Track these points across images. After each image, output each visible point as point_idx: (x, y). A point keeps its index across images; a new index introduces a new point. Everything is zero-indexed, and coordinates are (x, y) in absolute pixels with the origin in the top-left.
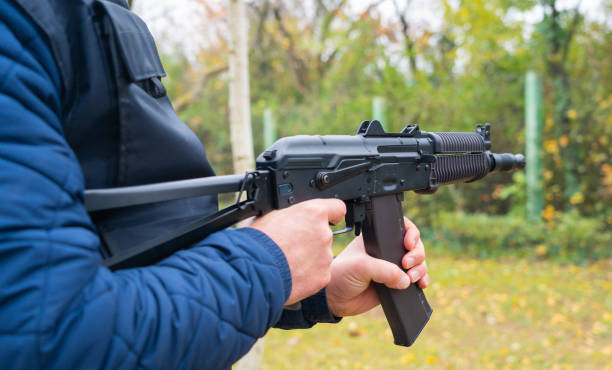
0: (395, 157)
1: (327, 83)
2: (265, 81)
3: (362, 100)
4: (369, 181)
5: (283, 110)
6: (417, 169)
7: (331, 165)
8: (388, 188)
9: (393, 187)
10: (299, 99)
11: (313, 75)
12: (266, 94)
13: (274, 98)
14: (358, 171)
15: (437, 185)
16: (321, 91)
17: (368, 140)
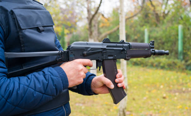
0: (113, 49)
1: (165, 21)
2: (146, 20)
3: (176, 26)
4: (102, 55)
5: (151, 29)
6: (122, 53)
7: (88, 50)
8: (109, 58)
9: (111, 58)
10: (156, 26)
11: (161, 18)
12: (146, 24)
13: (148, 25)
14: (98, 52)
15: (129, 58)
16: (163, 23)
17: (104, 44)
